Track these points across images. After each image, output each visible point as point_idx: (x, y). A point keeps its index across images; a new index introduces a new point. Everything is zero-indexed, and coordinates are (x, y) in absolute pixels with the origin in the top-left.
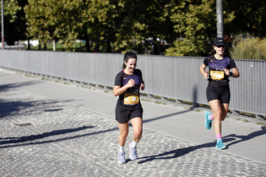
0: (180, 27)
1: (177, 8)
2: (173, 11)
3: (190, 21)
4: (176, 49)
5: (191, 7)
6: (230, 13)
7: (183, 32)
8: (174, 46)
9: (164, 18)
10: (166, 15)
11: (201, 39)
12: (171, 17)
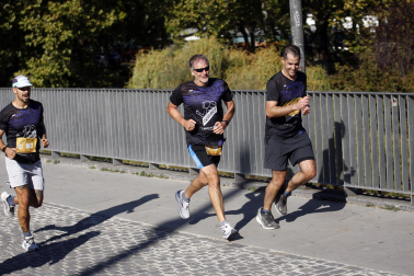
0: (35, 37)
1: (29, 7)
2: (23, 12)
3: (50, 27)
4: (30, 71)
5: (52, 6)
6: (109, 12)
7: (40, 45)
8: (27, 68)
9: (10, 24)
10: (13, 19)
11: (67, 55)
12: (21, 23)
